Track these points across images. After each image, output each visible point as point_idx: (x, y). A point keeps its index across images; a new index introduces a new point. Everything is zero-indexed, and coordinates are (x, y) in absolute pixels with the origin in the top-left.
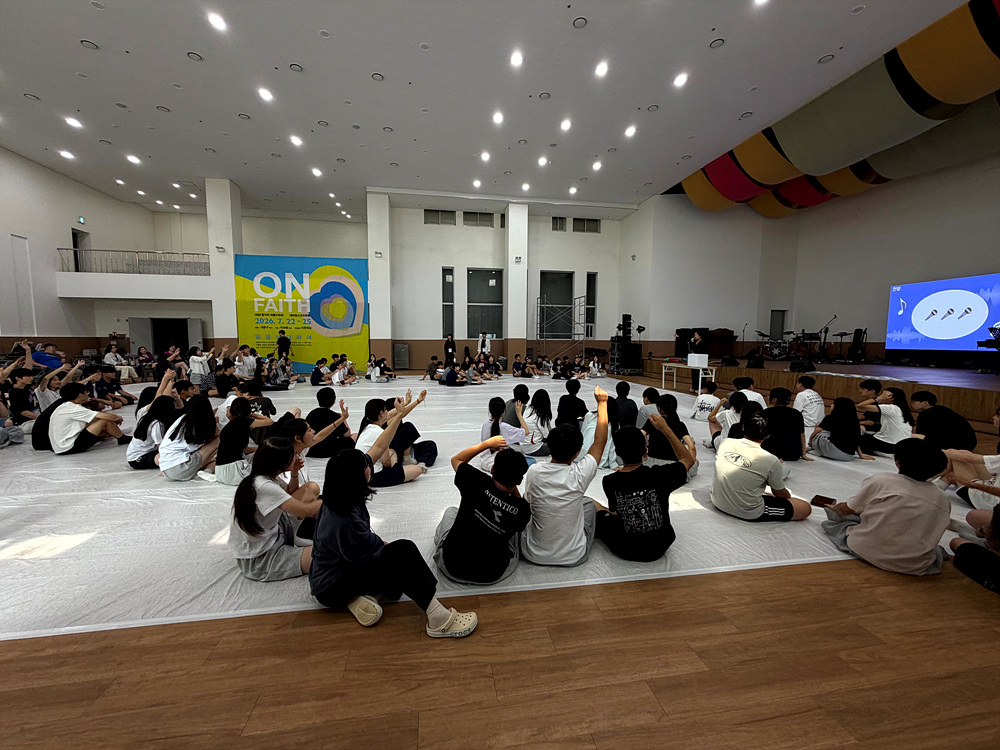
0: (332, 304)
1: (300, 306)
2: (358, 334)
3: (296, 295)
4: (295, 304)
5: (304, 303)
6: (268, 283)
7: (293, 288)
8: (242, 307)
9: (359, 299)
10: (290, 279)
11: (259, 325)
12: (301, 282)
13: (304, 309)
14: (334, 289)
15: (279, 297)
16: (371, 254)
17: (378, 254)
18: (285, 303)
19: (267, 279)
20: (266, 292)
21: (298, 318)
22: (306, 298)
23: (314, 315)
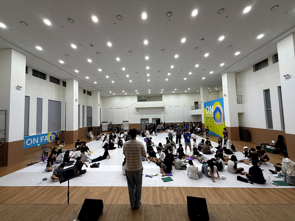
0: (217, 114)
1: (212, 115)
2: (222, 125)
3: (211, 112)
4: (211, 114)
5: (212, 114)
8: (205, 115)
9: (222, 113)
10: (210, 107)
11: (207, 121)
12: (212, 108)
14: (217, 109)
16: (224, 95)
17: (225, 95)
18: (210, 114)
19: (207, 108)
20: (207, 111)
21: (212, 119)
22: (213, 112)
23: (214, 118)
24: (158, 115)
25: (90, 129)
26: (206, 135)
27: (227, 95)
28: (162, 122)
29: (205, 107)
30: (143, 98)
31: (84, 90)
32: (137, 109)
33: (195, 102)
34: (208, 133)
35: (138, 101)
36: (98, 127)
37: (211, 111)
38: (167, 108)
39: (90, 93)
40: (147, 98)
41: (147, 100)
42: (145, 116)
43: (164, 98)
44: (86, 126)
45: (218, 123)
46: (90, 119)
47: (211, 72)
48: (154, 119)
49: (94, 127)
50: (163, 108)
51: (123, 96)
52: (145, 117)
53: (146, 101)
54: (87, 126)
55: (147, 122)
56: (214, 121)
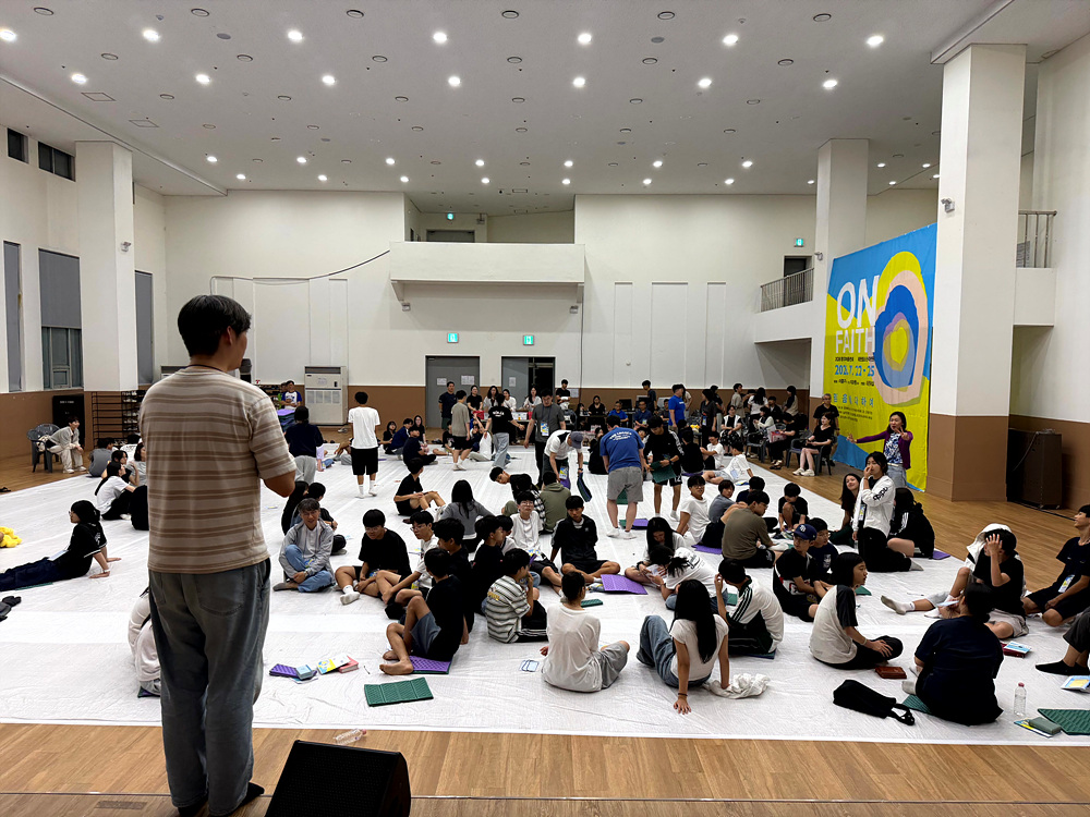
0: (894, 335)
1: (868, 339)
2: (917, 402)
3: (865, 321)
4: (863, 335)
5: (870, 335)
6: (846, 304)
7: (864, 304)
8: (829, 340)
9: (922, 323)
10: (863, 290)
11: (837, 377)
12: (870, 294)
13: (870, 343)
14: (900, 302)
15: (853, 326)
16: (941, 207)
17: (947, 202)
18: (856, 335)
19: (847, 295)
20: (845, 318)
21: (865, 364)
22: (872, 320)
23: (877, 357)
24: (541, 336)
25: (67, 407)
26: (810, 464)
27: (959, 204)
28: (565, 382)
29: (833, 290)
30: (450, 217)
31: (11, 132)
32: (405, 289)
33: (788, 260)
34: (826, 451)
35: (412, 236)
36: (124, 395)
37: (865, 318)
38: (600, 295)
39: (58, 161)
40: (480, 220)
41: (480, 230)
42: (453, 338)
43: (583, 220)
44: (41, 388)
45: (895, 391)
46: (63, 340)
47: (875, 41)
48: (511, 363)
49: (96, 395)
50: (571, 293)
51: (303, 192)
52: (453, 343)
53: (469, 236)
54: (47, 384)
55: (468, 380)
56: (877, 378)
